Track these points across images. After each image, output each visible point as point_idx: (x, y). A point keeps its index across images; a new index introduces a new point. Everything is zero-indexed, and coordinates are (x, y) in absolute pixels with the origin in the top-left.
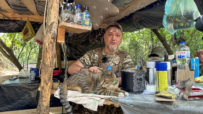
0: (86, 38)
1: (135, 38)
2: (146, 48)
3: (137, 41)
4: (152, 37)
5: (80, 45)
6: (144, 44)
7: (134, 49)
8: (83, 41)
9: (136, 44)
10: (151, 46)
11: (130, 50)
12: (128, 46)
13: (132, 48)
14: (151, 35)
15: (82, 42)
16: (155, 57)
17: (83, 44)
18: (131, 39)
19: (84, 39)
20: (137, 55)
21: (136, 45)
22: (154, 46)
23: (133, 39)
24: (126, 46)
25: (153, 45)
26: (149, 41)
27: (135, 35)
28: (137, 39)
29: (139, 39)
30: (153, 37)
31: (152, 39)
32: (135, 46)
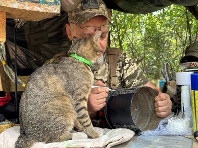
0: (57, 29)
1: (154, 24)
2: (176, 44)
3: (160, 30)
4: (188, 22)
5: (46, 43)
6: (172, 36)
7: (154, 46)
8: (50, 35)
9: (157, 36)
10: (186, 38)
11: (145, 49)
12: (142, 41)
13: (149, 46)
14: (186, 17)
15: (49, 38)
16: (193, 63)
17: (50, 41)
18: (146, 29)
19: (52, 32)
20: (161, 59)
21: (158, 39)
22: (193, 40)
23: (150, 28)
24: (138, 41)
25: (190, 37)
26: (182, 30)
27: (155, 20)
28: (158, 27)
29: (164, 26)
30: (190, 22)
31: (189, 27)
32: (155, 40)
